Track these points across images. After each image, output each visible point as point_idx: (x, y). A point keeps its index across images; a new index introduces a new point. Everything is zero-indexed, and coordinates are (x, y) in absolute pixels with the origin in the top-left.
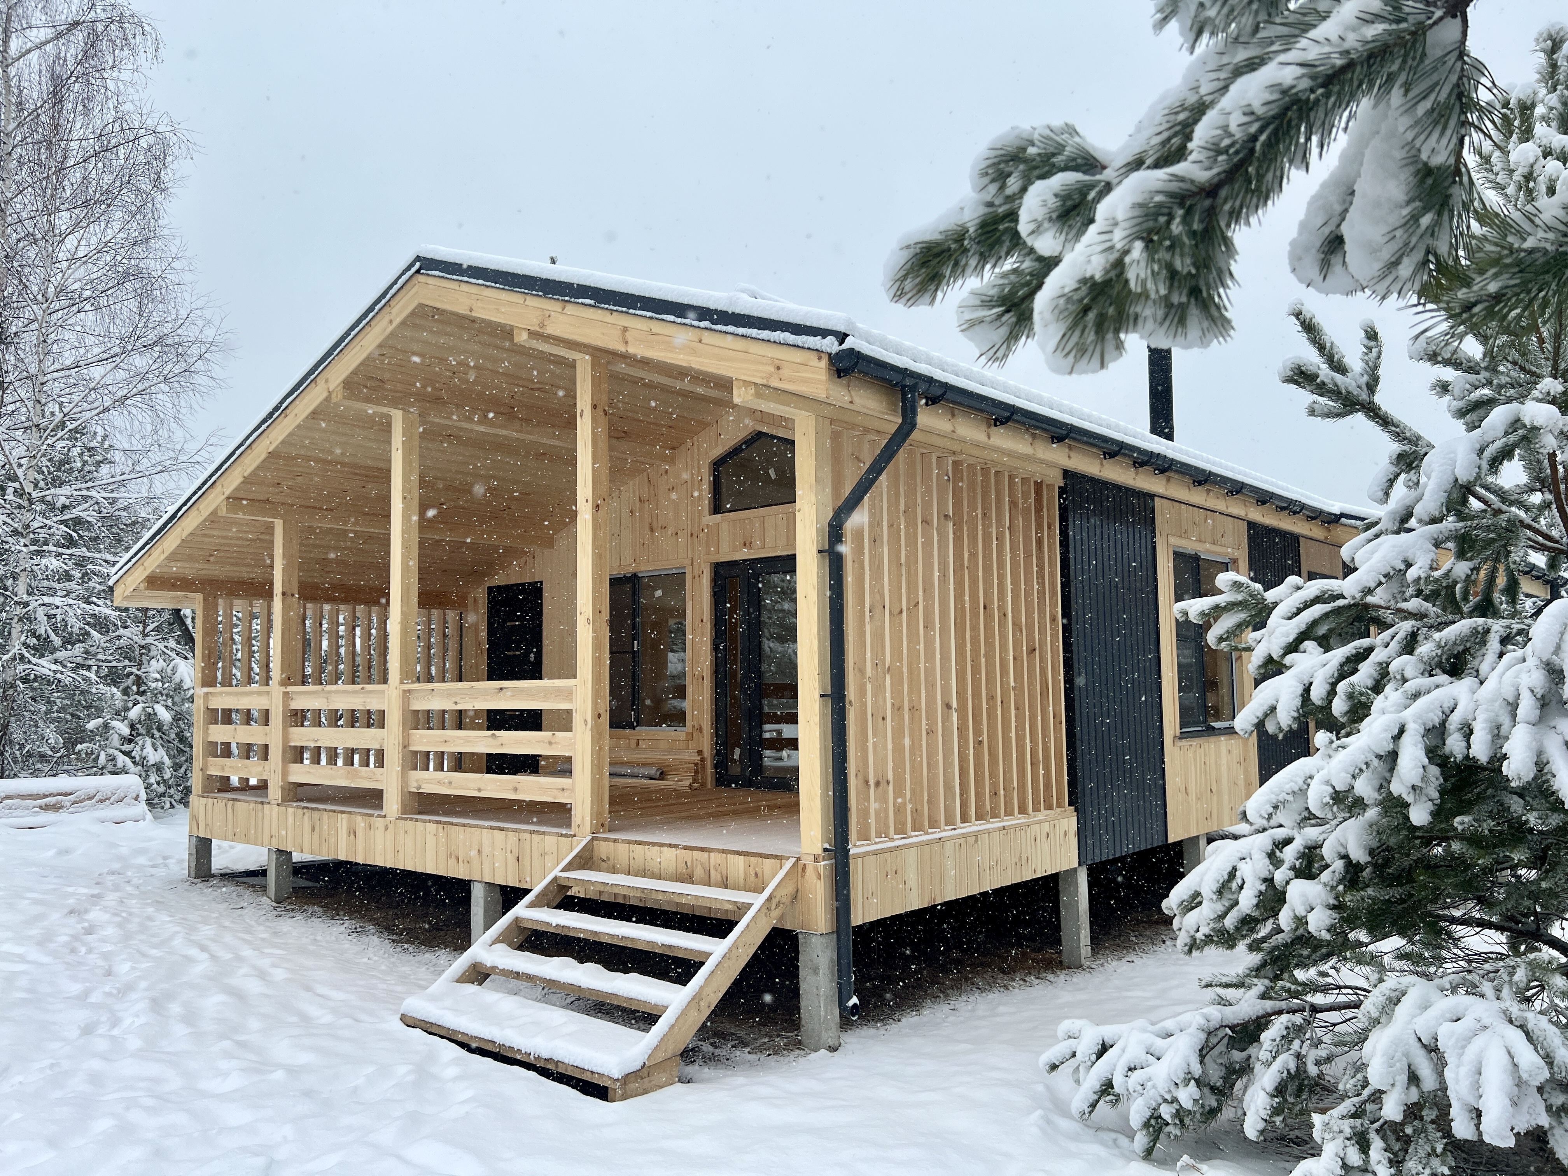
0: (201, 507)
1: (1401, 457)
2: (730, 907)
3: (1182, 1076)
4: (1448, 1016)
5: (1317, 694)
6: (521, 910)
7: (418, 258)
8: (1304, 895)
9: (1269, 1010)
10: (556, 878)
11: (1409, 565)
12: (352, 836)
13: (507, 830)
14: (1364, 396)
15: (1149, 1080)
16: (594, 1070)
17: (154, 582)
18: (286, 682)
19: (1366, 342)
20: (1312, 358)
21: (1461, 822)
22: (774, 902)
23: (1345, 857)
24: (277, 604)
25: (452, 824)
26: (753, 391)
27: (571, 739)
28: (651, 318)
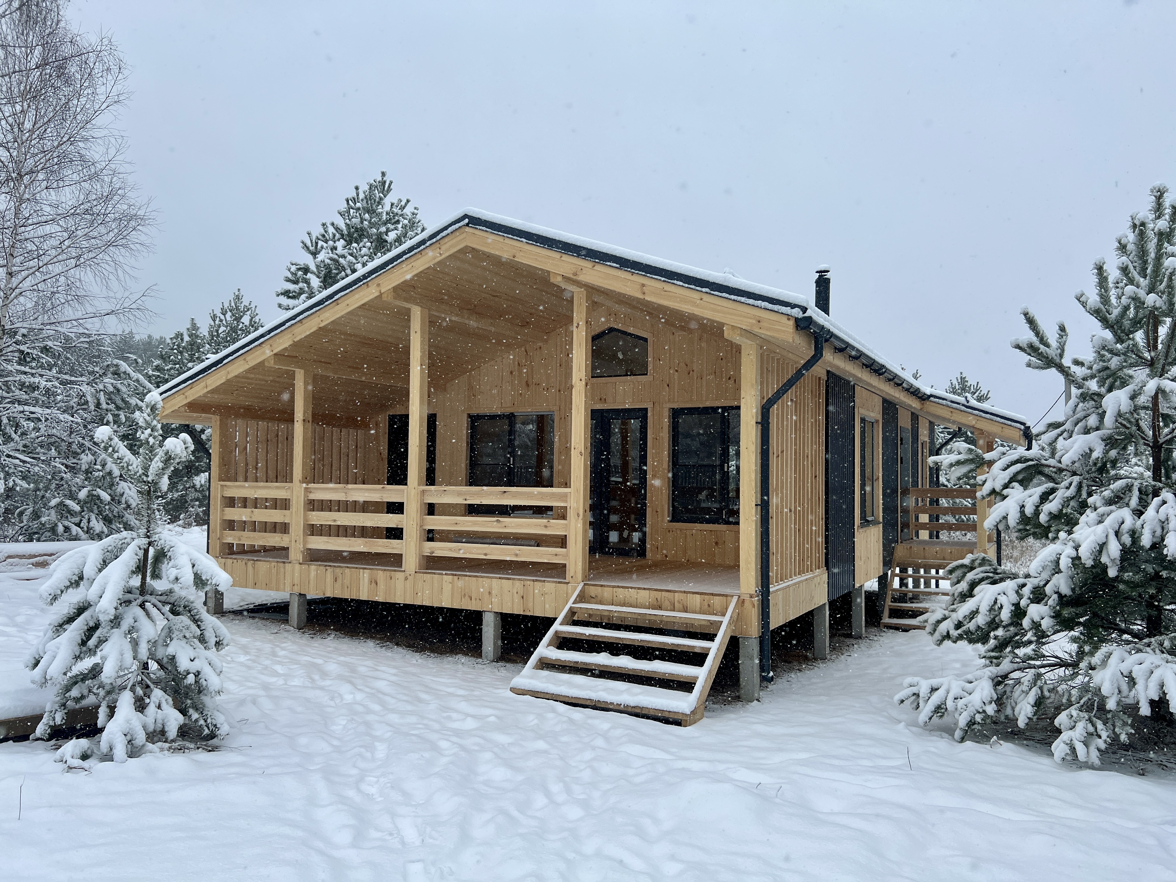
0: (248, 358)
3: (989, 699)
4: (1136, 663)
5: (1029, 510)
6: (556, 627)
7: (466, 216)
8: (1037, 611)
10: (572, 607)
11: (1091, 450)
12: (373, 584)
13: (514, 579)
14: (1058, 361)
15: (968, 703)
20: (1034, 339)
21: (1127, 575)
22: (732, 620)
23: (1059, 593)
24: (298, 428)
25: (467, 576)
26: (739, 332)
27: (566, 525)
28: (664, 281)
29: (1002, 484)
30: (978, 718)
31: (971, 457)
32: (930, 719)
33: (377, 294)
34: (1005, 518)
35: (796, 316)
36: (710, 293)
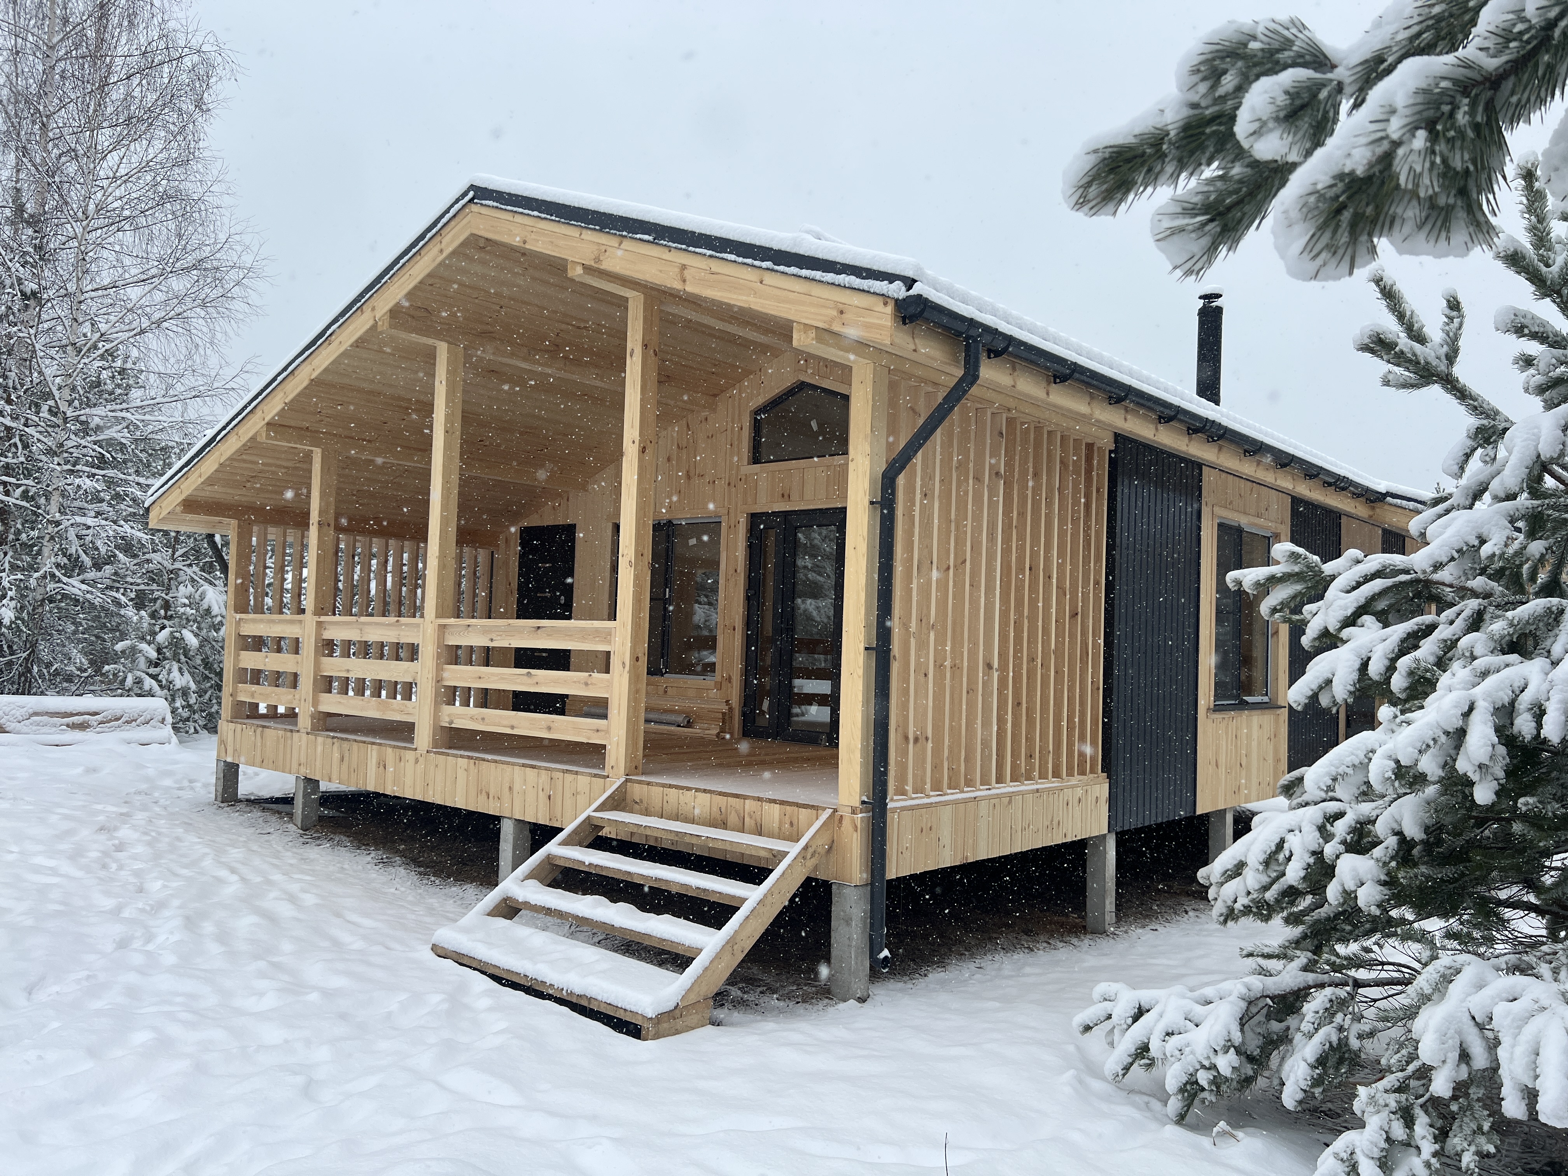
0: (240, 432)
1: (1479, 430)
2: (763, 854)
3: (1223, 1043)
4: (1504, 995)
5: (1375, 669)
6: (553, 848)
7: (472, 187)
8: (1354, 869)
9: (1311, 983)
10: (589, 817)
11: (1483, 542)
12: (382, 767)
13: (539, 768)
14: (1442, 367)
15: (1188, 1045)
16: (628, 1008)
17: (191, 505)
18: (320, 611)
19: (1448, 311)
20: (1391, 326)
21: (1525, 803)
22: (810, 850)
23: (1399, 833)
24: (313, 532)
25: (484, 760)
26: (814, 335)
27: (608, 681)
28: (711, 256)
29: (1341, 618)
30: (1203, 1078)
31: (1297, 569)
32: (1127, 1069)
33: (371, 323)
34: (1329, 682)
35: (896, 296)
36: (772, 270)
